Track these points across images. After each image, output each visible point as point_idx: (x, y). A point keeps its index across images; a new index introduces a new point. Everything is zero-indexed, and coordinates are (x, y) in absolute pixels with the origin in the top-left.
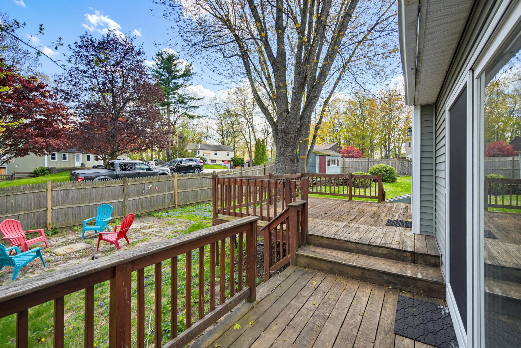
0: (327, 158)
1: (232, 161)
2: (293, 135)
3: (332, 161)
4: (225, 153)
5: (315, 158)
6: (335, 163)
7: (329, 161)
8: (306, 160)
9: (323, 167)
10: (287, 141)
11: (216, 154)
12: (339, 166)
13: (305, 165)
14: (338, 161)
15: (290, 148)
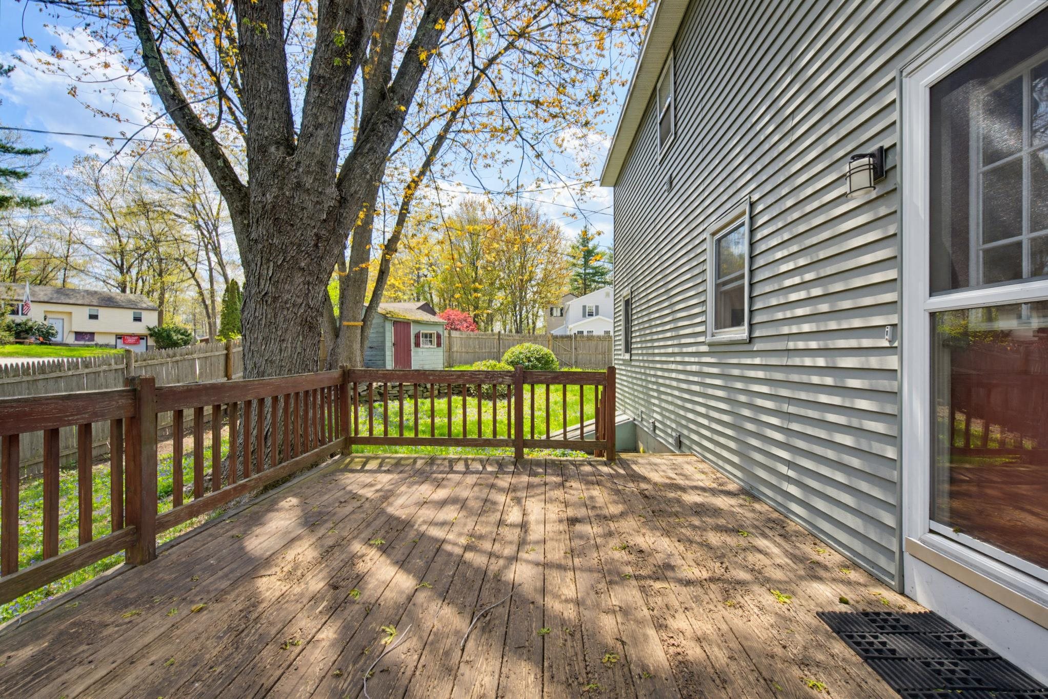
0: (414, 330)
1: (151, 335)
2: (311, 233)
3: (426, 336)
4: (130, 314)
5: (384, 327)
6: (431, 341)
7: (417, 336)
8: (359, 331)
9: (403, 351)
10: (285, 252)
11: (93, 317)
12: (441, 349)
13: (357, 346)
14: (439, 336)
15: (299, 279)
